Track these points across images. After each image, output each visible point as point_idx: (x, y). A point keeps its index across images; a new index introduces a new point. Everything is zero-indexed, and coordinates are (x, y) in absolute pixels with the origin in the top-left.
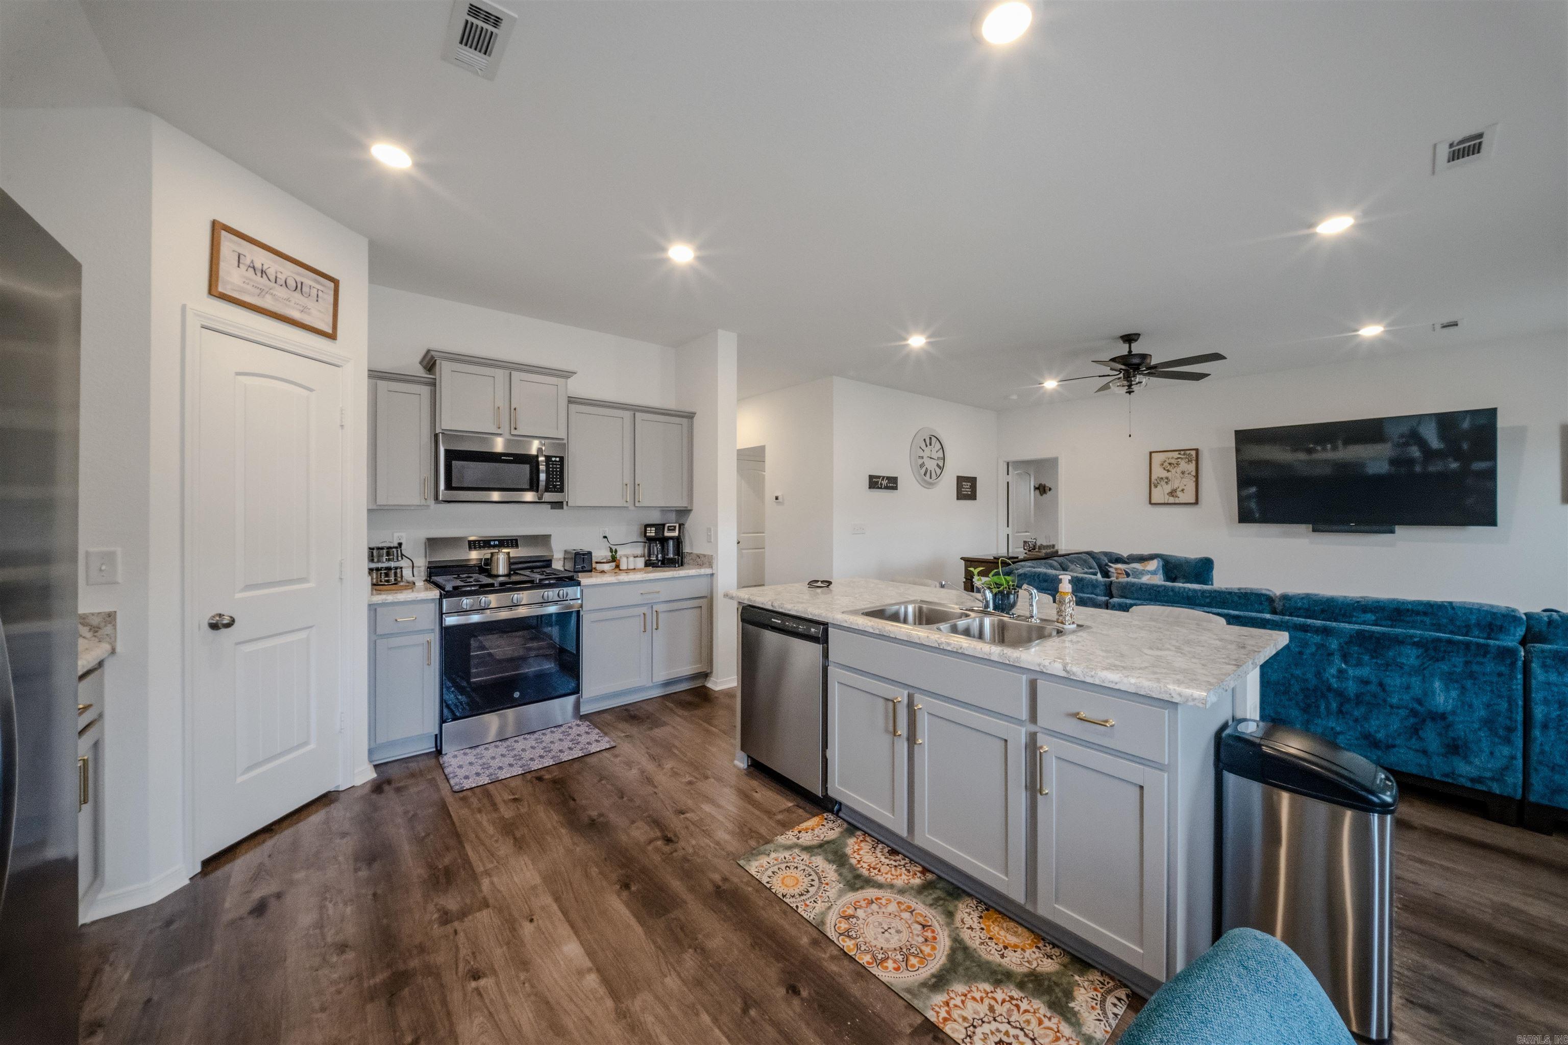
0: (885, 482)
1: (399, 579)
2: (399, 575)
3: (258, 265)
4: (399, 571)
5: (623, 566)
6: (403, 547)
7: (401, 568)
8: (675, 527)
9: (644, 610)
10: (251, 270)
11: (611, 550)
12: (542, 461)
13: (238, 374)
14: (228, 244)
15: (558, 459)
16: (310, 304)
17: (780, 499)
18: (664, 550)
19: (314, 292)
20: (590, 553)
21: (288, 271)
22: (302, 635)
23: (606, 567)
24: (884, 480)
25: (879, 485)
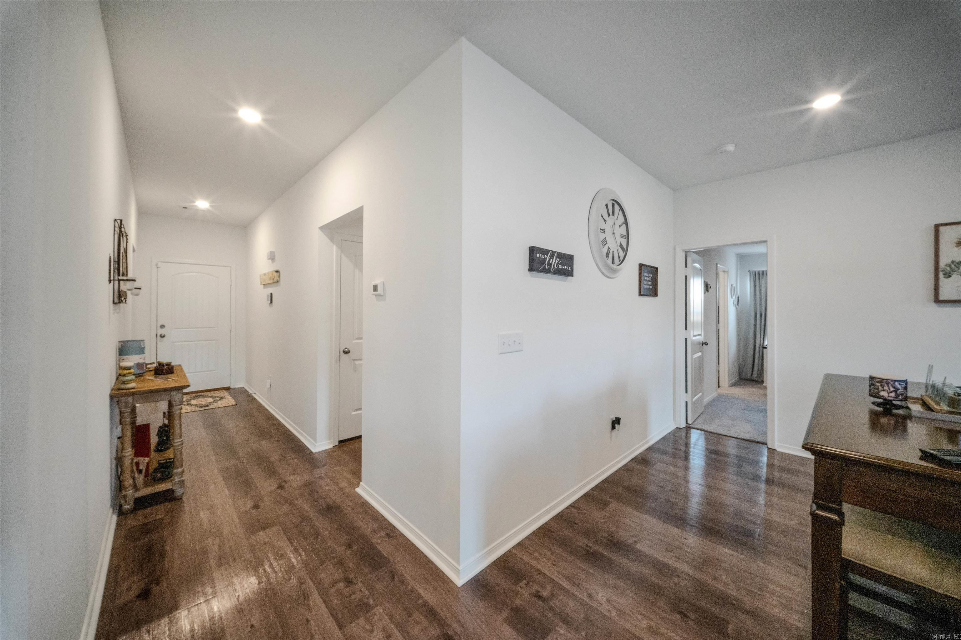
17: (380, 291)
24: (554, 259)
25: (546, 266)
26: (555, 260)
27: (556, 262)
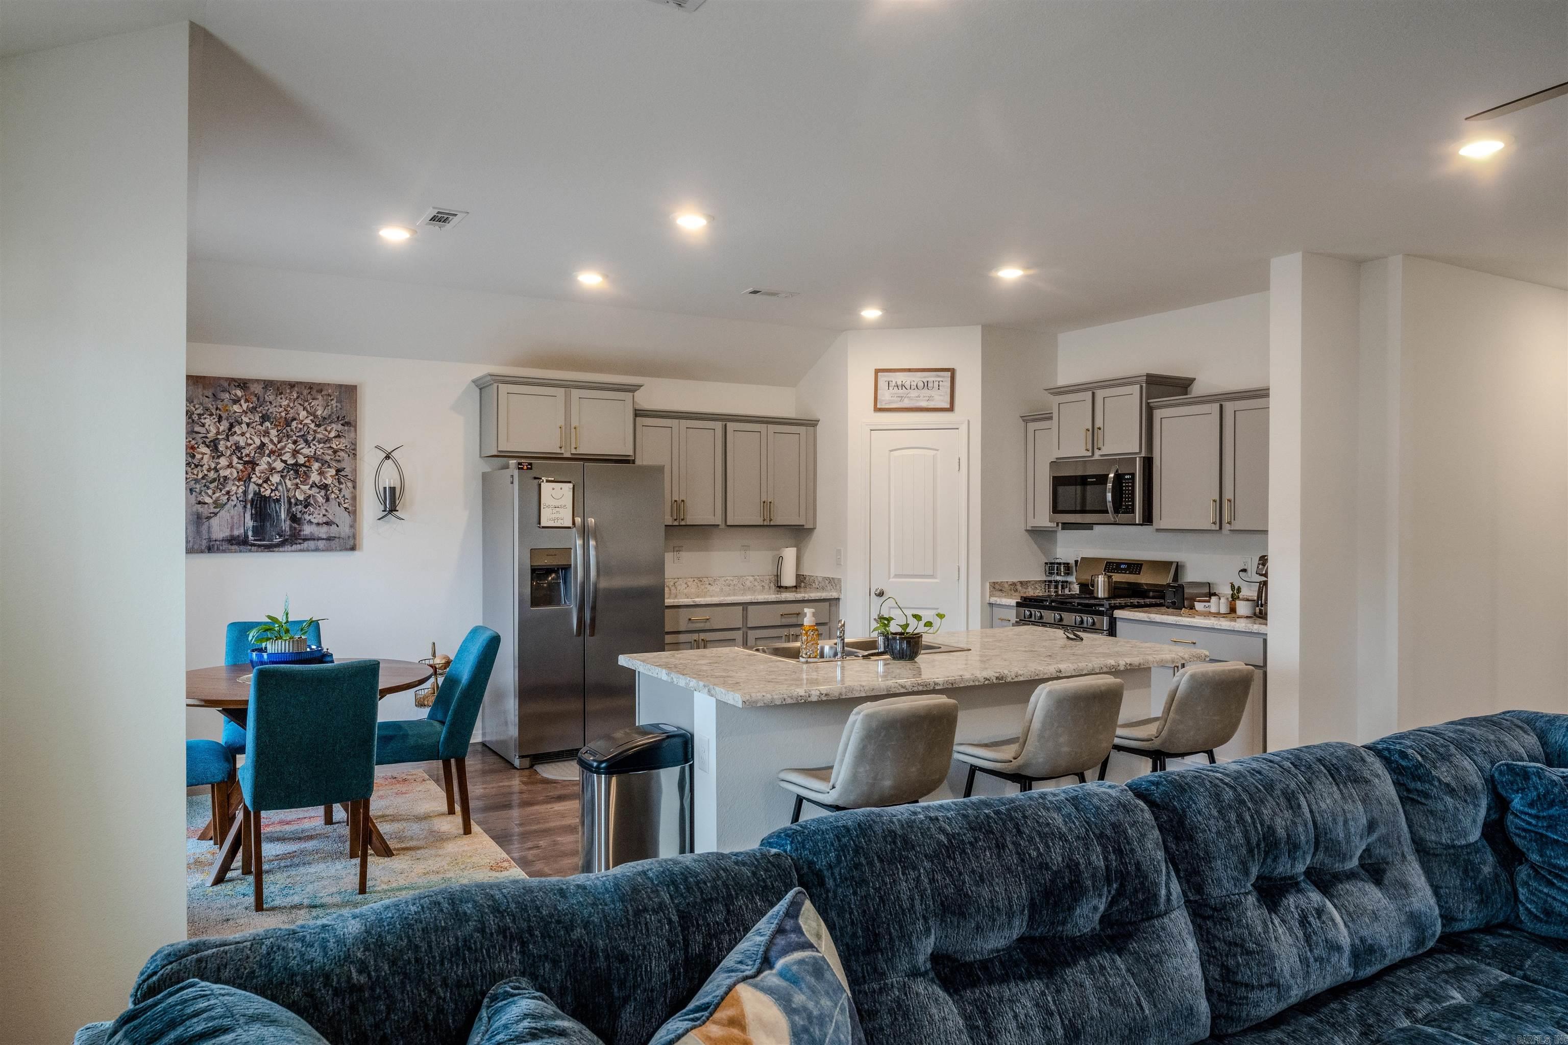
3: (899, 383)
10: (896, 388)
13: (891, 451)
14: (884, 379)
15: (1130, 477)
16: (934, 393)
19: (936, 384)
21: (918, 378)
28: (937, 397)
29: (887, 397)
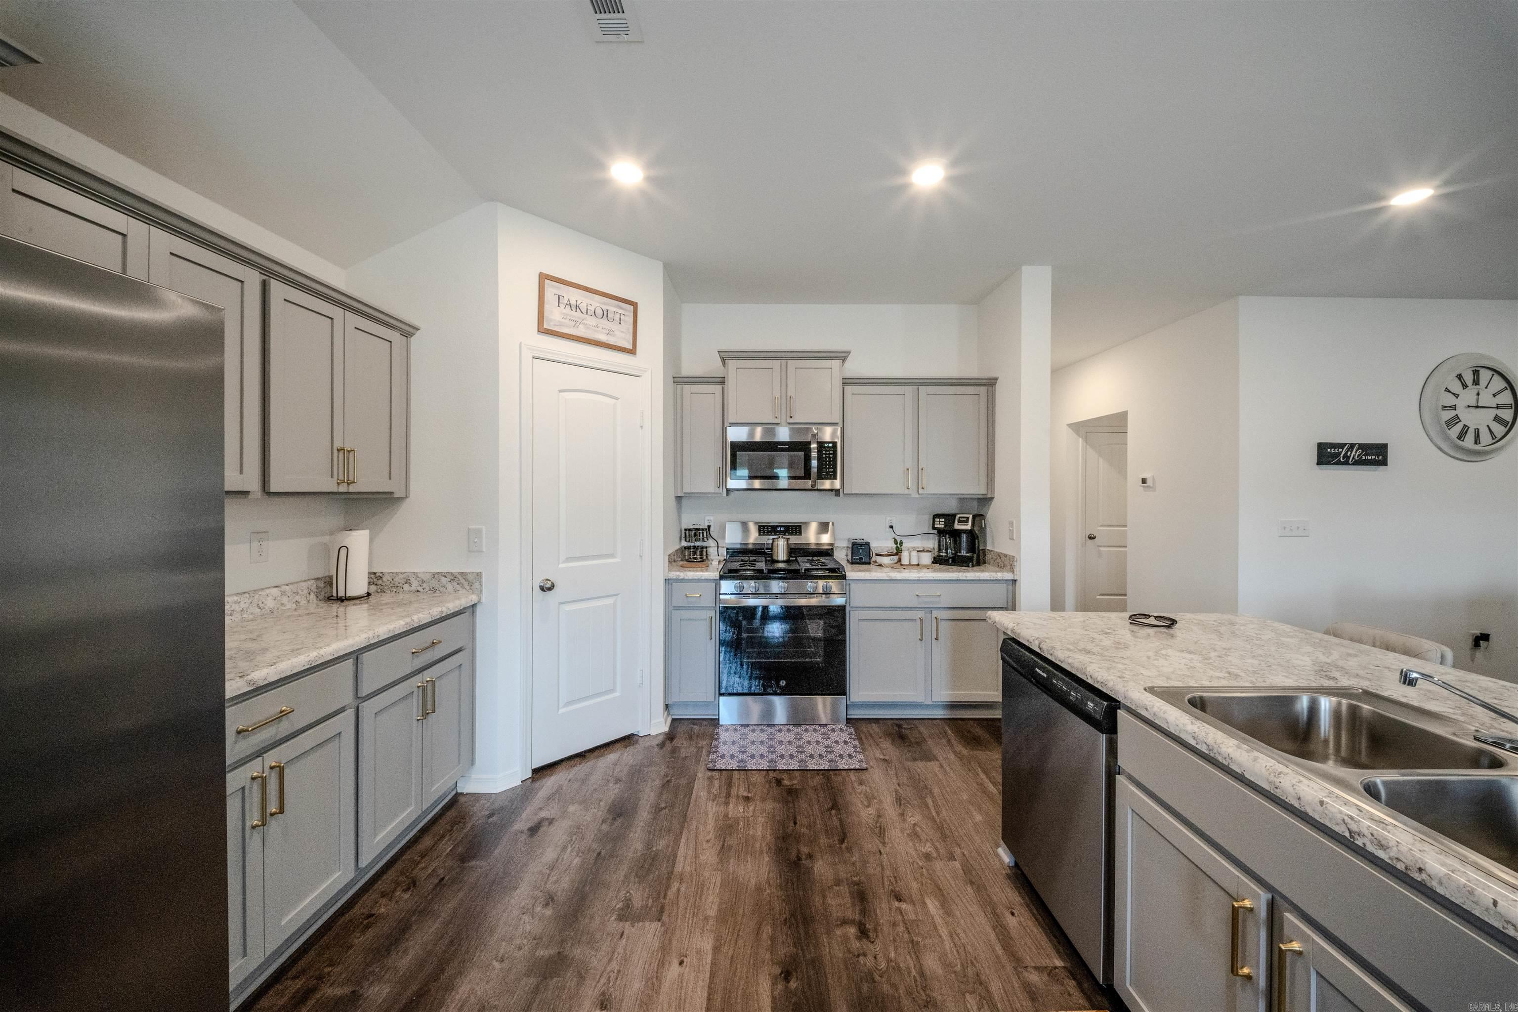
0: (1355, 454)
1: (705, 558)
2: (704, 554)
3: (573, 302)
4: (705, 550)
5: (905, 561)
6: (711, 529)
7: (706, 547)
8: (968, 518)
9: (920, 614)
10: (568, 307)
11: (896, 542)
12: (814, 448)
13: (560, 391)
14: (551, 290)
15: (831, 445)
16: (614, 326)
17: (1149, 482)
18: (957, 547)
19: (618, 316)
20: (868, 544)
21: (596, 302)
22: (609, 601)
23: (886, 560)
24: (1354, 450)
25: (1341, 459)
26: (1356, 452)
27: (1357, 454)
28: (617, 333)
29: (556, 316)
